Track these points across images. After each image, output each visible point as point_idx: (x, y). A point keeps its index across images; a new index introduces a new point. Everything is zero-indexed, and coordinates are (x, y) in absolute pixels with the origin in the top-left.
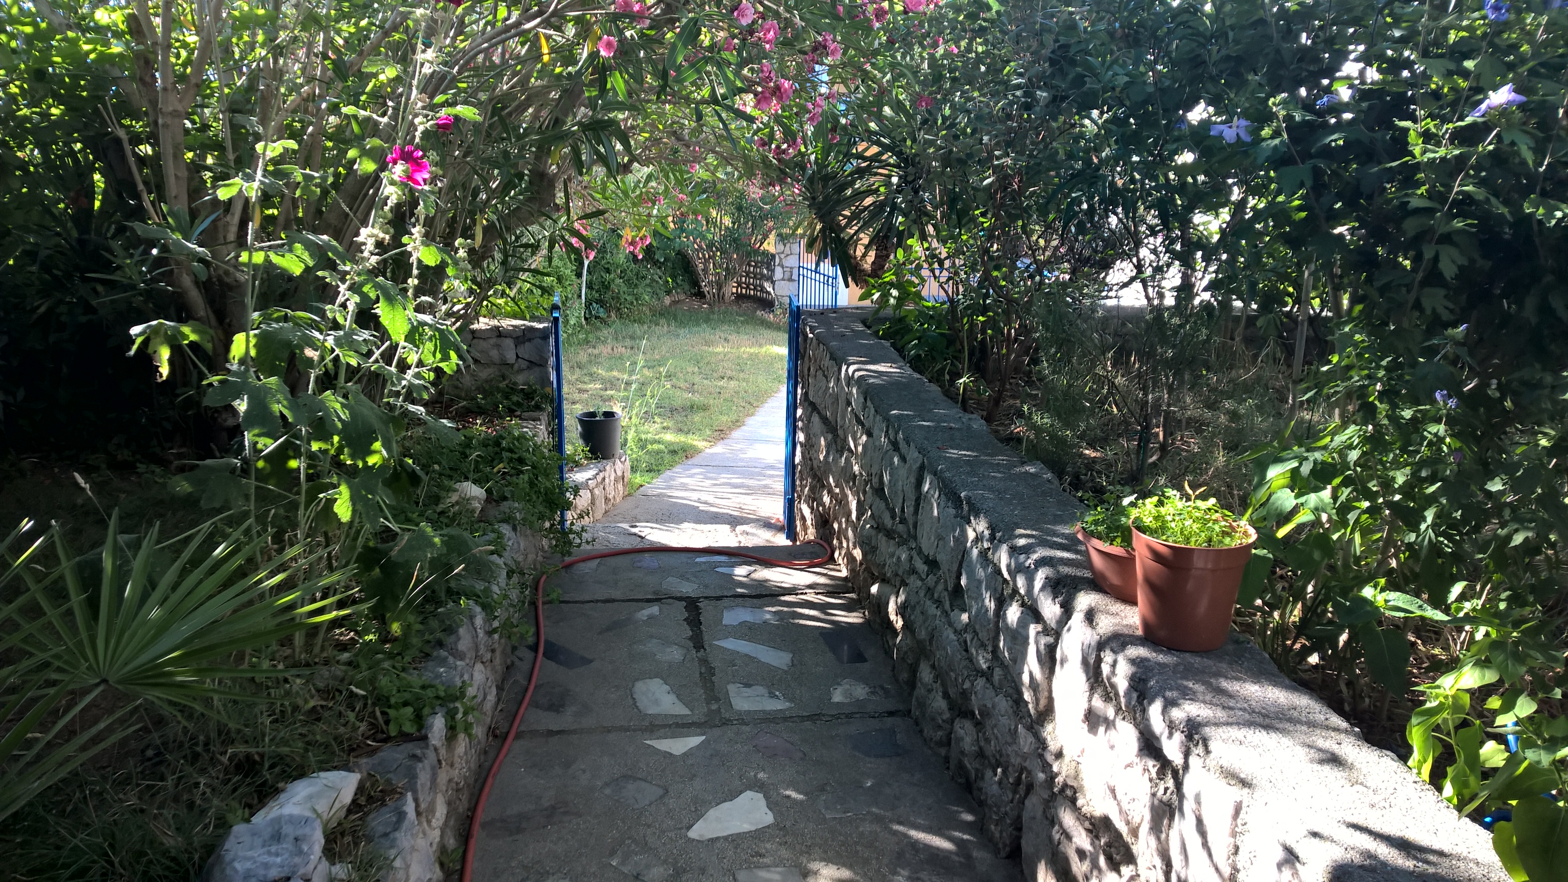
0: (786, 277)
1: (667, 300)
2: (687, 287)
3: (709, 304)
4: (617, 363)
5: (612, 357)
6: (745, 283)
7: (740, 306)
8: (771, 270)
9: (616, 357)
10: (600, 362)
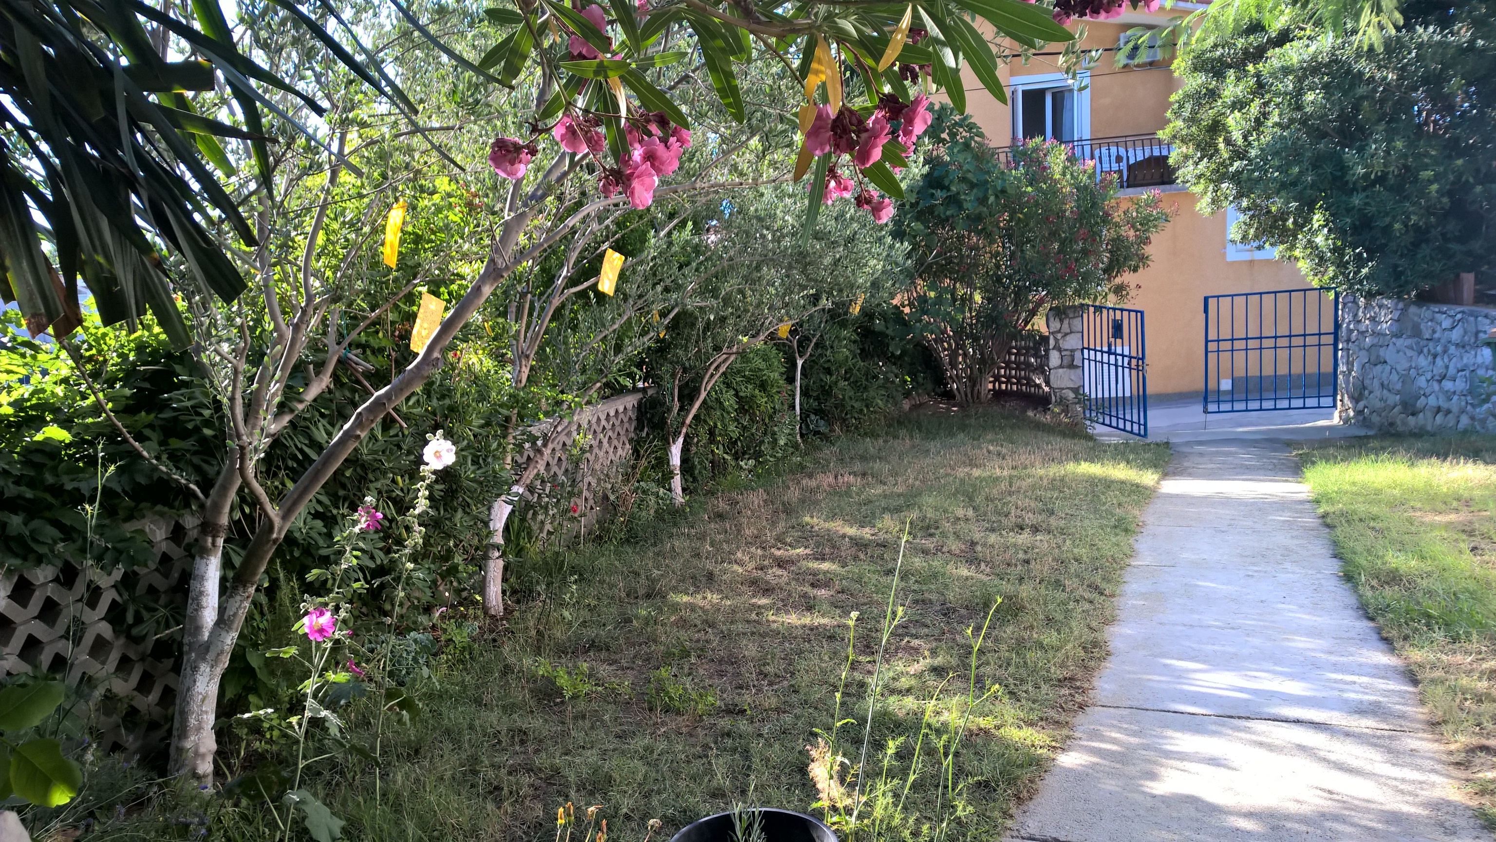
0: (1065, 362)
1: (906, 405)
2: (930, 386)
3: (960, 406)
4: (842, 503)
5: (834, 492)
6: (1004, 376)
7: (1003, 406)
8: (1041, 357)
9: (840, 493)
10: (816, 503)
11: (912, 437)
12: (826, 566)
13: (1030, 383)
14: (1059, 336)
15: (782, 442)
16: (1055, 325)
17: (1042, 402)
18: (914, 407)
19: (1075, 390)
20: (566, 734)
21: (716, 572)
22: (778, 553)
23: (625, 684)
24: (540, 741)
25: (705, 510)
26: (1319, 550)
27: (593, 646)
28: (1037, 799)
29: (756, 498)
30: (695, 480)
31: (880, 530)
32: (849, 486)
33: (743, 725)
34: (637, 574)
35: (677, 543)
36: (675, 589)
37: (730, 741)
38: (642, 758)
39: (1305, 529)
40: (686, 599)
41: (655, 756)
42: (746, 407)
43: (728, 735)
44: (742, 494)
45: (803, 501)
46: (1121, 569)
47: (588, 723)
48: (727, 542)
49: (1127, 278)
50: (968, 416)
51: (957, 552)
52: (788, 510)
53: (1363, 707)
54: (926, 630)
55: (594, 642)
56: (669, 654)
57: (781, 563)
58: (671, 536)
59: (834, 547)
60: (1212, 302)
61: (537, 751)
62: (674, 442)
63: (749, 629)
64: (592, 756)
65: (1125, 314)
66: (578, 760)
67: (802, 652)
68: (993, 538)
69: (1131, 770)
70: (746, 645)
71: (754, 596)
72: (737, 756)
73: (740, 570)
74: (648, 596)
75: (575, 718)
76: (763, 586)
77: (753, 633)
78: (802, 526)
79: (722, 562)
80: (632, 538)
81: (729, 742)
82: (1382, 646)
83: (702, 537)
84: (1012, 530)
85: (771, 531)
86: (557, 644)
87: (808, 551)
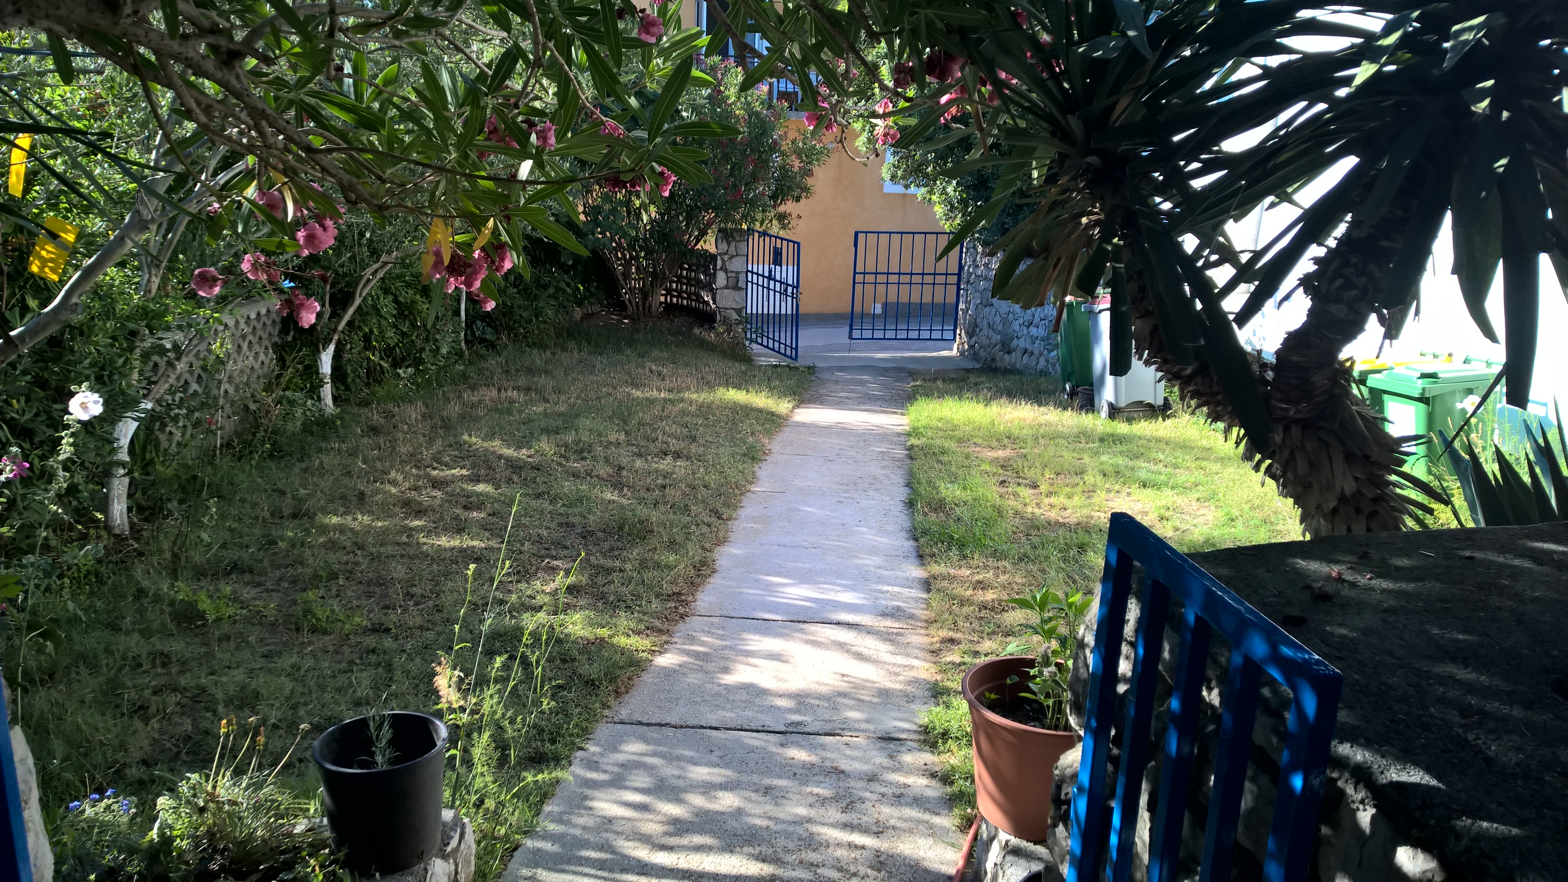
0: (731, 283)
1: (578, 313)
2: (603, 296)
3: (632, 319)
4: (503, 422)
5: (497, 409)
6: (676, 290)
7: (672, 321)
8: (710, 275)
9: (502, 409)
10: (477, 419)
11: (580, 351)
12: (481, 488)
13: (699, 299)
14: (726, 258)
15: (444, 351)
16: (724, 247)
17: (707, 318)
18: (587, 316)
19: (738, 311)
20: (210, 655)
21: (368, 492)
22: (435, 473)
23: (271, 607)
24: (184, 663)
25: (358, 422)
26: (898, 478)
27: (235, 568)
28: (633, 692)
29: (413, 412)
30: (348, 388)
31: (537, 452)
32: (512, 402)
33: (388, 643)
34: (282, 493)
35: (326, 461)
36: (325, 511)
37: (375, 657)
38: (289, 675)
39: (894, 460)
40: (335, 520)
41: (302, 672)
42: (406, 313)
43: (373, 651)
44: (399, 406)
45: (462, 417)
46: (741, 494)
47: (232, 645)
48: (380, 459)
49: (788, 207)
50: (637, 330)
51: (605, 476)
52: (447, 425)
53: (887, 611)
54: (566, 552)
55: (236, 565)
56: (316, 577)
57: (436, 484)
58: (320, 450)
59: (490, 468)
60: (861, 237)
61: (181, 672)
62: (324, 349)
63: (398, 551)
64: (239, 675)
65: (785, 243)
66: (224, 679)
67: (449, 573)
68: (639, 463)
69: (710, 667)
70: (395, 568)
71: (406, 518)
72: (380, 670)
73: (394, 490)
74: (294, 516)
75: (220, 640)
76: (416, 508)
77: (402, 556)
78: (459, 445)
79: (375, 482)
80: (277, 453)
81: (373, 658)
82: (916, 562)
83: (353, 453)
84: (656, 456)
85: (427, 449)
86: (195, 567)
87: (464, 472)
